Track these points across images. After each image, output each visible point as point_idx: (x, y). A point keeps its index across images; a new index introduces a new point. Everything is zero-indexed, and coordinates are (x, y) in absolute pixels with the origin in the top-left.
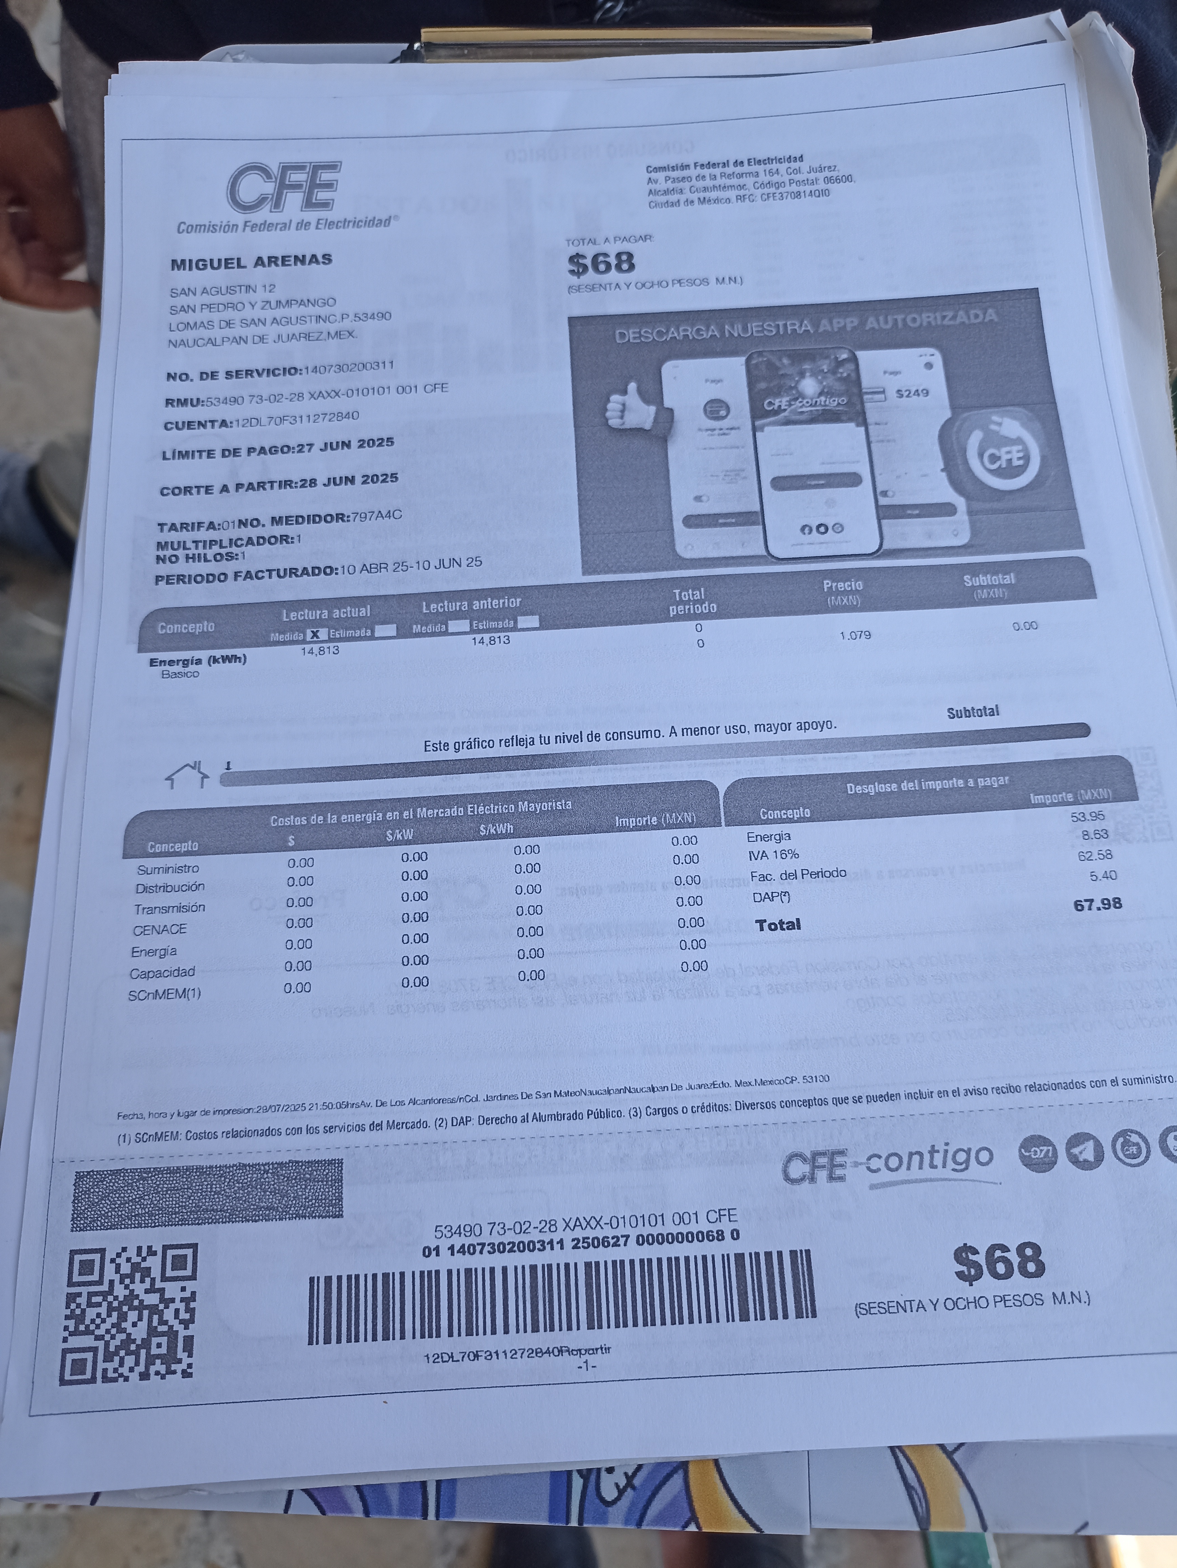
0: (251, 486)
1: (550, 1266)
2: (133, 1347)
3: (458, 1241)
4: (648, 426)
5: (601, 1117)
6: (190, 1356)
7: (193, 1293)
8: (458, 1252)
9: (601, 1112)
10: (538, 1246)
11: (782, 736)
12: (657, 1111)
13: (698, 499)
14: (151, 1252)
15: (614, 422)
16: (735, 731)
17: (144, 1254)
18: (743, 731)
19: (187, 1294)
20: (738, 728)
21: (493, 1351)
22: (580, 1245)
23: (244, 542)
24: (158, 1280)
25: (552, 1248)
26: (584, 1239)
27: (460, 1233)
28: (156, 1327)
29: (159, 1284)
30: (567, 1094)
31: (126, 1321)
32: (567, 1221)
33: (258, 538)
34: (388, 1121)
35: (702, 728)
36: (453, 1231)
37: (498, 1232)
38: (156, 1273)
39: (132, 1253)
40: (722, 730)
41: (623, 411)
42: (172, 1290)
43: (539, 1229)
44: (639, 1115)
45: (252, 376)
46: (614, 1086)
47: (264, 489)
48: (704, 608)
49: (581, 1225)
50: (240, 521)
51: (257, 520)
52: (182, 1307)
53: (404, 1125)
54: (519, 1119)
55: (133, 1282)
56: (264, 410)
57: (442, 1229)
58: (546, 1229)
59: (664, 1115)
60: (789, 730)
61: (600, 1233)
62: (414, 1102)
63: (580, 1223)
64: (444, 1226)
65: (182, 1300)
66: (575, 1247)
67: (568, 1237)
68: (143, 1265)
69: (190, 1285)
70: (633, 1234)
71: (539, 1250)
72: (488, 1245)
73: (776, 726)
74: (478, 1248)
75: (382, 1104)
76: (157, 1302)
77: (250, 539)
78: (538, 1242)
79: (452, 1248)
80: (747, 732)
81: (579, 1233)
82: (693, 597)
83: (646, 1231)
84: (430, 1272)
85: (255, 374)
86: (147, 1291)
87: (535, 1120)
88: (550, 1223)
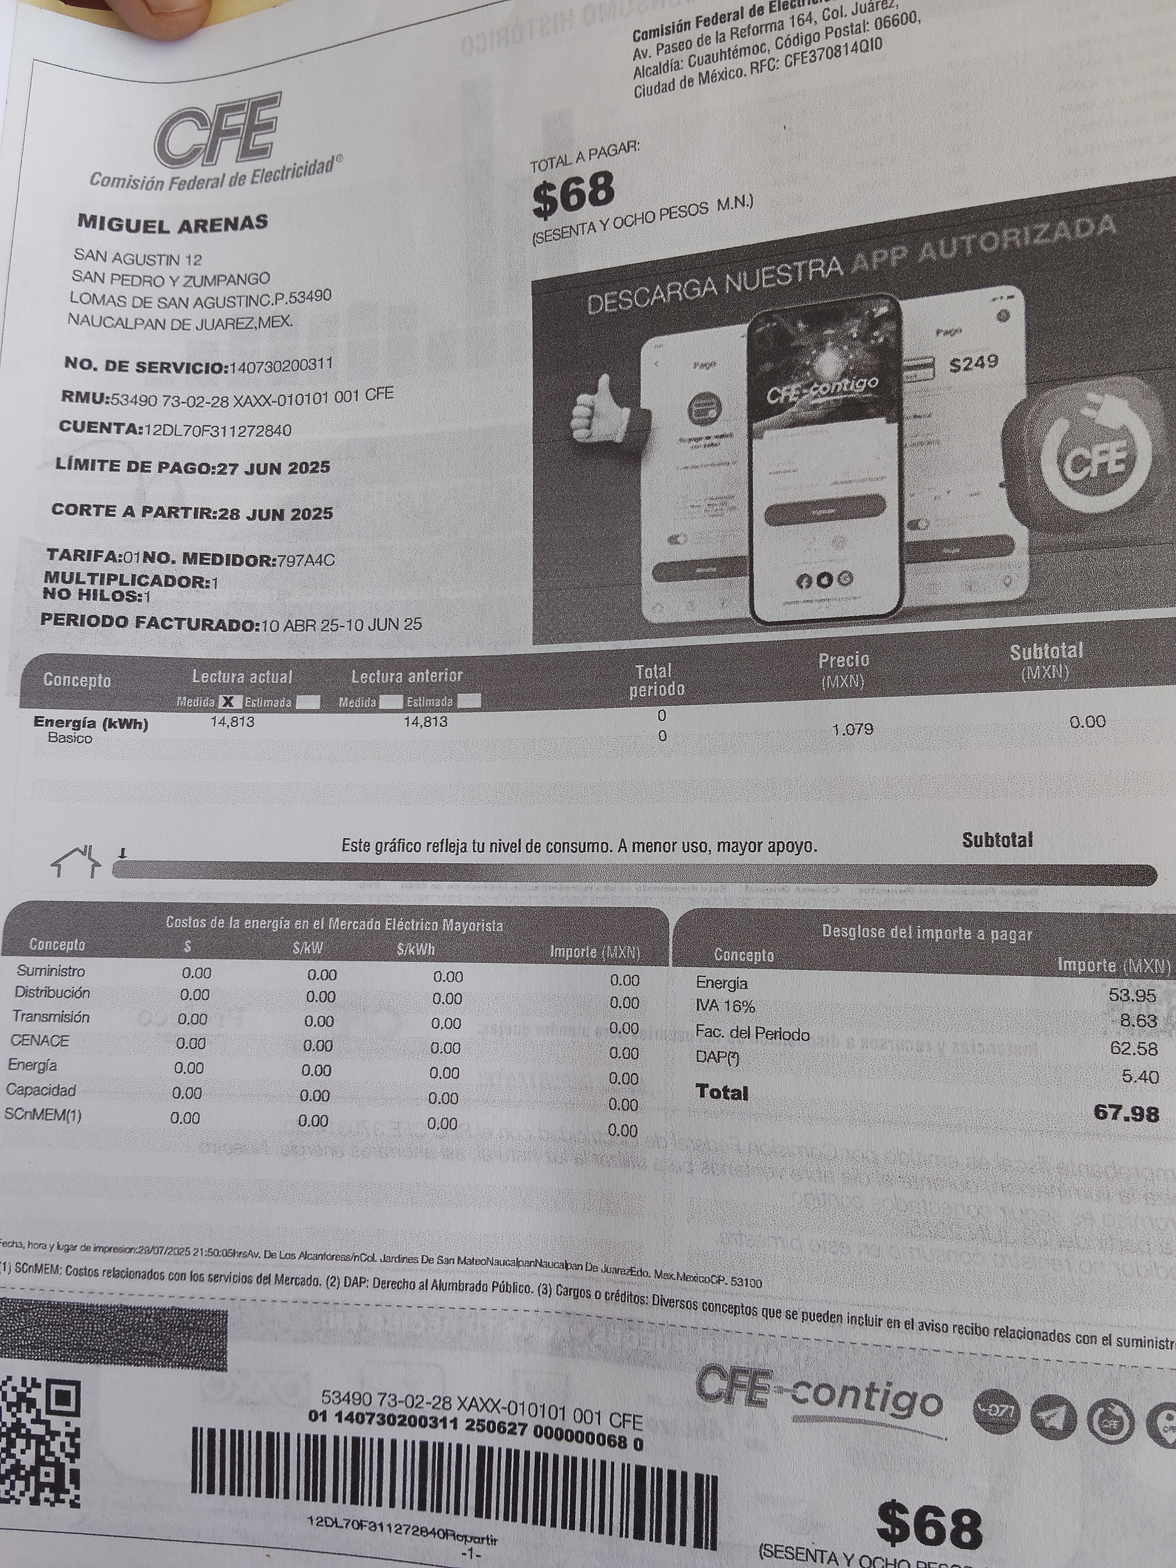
0: (160, 512)
1: (441, 1445)
2: (23, 1473)
3: (346, 1409)
4: (619, 439)
5: (507, 1291)
6: (77, 1487)
7: (78, 1430)
8: (346, 1419)
9: (507, 1285)
10: (430, 1422)
11: (750, 858)
12: (568, 1291)
13: (673, 540)
14: (35, 1384)
15: (579, 435)
16: (695, 849)
17: (29, 1385)
18: (703, 849)
19: (71, 1430)
20: (698, 846)
21: (378, 1523)
22: (475, 1427)
23: (150, 581)
24: (43, 1412)
25: (445, 1427)
26: (479, 1421)
27: (349, 1401)
28: (44, 1457)
29: (44, 1416)
30: (472, 1261)
31: (15, 1447)
32: (463, 1400)
33: (167, 577)
34: (277, 1275)
35: (656, 844)
36: (342, 1397)
37: (389, 1403)
38: (41, 1404)
39: (17, 1382)
40: (679, 846)
41: (590, 418)
42: (57, 1423)
43: (432, 1406)
44: (549, 1293)
45: (169, 371)
46: (524, 1258)
47: (177, 516)
48: (670, 690)
49: (477, 1406)
50: (146, 554)
51: (166, 554)
52: (67, 1440)
53: (294, 1280)
54: (417, 1286)
55: (19, 1410)
56: (181, 416)
57: (330, 1394)
58: (440, 1406)
59: (576, 1297)
60: (759, 851)
61: (497, 1418)
62: (305, 1255)
63: (476, 1403)
64: (332, 1392)
65: (67, 1434)
66: (469, 1428)
67: (463, 1416)
68: (29, 1395)
69: (75, 1422)
70: (532, 1424)
71: (431, 1426)
72: (378, 1415)
73: (743, 845)
74: (367, 1418)
75: (271, 1255)
76: (43, 1433)
77: (157, 577)
78: (431, 1418)
79: (339, 1414)
80: (708, 852)
81: (474, 1414)
82: (658, 675)
83: (545, 1422)
84: (316, 1437)
85: (172, 369)
86: (33, 1421)
87: (434, 1288)
88: (444, 1399)
